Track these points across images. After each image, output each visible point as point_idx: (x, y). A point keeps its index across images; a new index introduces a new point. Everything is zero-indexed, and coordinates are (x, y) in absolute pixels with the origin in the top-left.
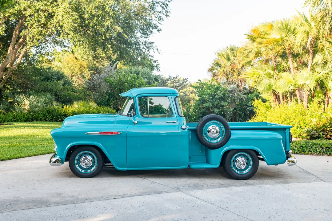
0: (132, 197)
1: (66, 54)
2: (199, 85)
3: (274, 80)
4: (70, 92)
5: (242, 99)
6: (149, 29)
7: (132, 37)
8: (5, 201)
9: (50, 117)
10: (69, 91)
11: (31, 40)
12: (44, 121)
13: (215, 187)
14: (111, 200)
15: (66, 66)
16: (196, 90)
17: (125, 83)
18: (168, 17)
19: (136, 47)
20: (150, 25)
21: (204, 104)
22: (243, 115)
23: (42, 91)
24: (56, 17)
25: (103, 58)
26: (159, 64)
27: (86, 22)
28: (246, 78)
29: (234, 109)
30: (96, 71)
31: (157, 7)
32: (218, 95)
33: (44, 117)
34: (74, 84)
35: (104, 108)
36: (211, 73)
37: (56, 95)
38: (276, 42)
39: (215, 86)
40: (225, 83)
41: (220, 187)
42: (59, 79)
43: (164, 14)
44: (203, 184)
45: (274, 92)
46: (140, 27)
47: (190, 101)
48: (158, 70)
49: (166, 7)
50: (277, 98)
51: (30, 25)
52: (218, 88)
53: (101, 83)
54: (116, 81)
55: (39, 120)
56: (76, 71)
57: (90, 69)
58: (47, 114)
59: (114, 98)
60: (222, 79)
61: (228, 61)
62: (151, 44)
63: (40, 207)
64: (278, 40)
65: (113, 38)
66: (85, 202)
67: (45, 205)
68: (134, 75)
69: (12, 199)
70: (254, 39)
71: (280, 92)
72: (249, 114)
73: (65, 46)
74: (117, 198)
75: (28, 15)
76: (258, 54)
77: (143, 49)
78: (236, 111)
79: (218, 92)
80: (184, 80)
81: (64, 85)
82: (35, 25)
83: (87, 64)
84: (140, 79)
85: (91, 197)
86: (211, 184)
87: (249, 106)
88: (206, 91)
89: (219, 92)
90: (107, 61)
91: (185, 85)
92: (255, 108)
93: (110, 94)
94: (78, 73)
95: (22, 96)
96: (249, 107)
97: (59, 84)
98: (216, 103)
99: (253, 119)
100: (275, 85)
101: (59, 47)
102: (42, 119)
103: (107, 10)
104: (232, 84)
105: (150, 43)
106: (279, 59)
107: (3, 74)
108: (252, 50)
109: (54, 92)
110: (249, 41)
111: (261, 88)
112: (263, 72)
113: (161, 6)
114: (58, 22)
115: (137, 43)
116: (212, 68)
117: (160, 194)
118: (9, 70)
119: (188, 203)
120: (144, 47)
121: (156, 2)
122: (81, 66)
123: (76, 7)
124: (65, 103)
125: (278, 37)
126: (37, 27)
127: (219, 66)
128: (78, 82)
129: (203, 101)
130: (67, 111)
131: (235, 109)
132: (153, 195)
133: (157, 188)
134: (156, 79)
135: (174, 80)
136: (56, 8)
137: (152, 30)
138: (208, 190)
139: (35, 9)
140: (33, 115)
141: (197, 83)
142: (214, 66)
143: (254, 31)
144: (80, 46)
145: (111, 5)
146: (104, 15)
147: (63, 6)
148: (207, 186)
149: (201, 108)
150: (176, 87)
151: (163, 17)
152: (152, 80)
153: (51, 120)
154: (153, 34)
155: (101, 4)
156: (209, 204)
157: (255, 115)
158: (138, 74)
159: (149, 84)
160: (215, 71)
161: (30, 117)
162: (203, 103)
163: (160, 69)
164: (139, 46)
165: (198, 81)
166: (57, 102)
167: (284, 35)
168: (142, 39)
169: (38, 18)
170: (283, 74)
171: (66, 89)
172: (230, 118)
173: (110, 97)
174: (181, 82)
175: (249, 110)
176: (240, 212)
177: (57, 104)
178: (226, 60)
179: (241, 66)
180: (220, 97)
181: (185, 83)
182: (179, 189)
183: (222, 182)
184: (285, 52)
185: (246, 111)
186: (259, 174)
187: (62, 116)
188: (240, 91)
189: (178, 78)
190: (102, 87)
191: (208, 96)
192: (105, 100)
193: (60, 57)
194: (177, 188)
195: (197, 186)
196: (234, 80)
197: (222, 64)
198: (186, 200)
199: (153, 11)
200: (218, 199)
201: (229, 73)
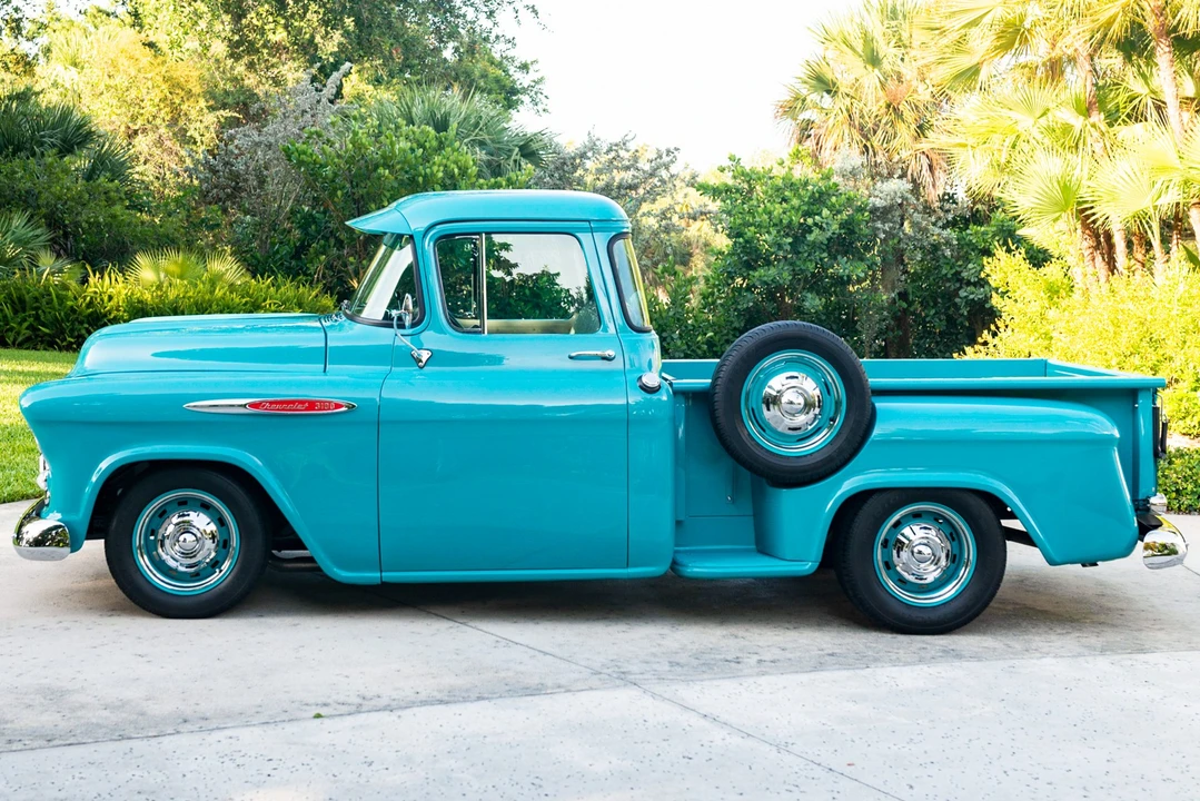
0: (400, 713)
1: (101, 29)
2: (730, 182)
3: (1087, 158)
4: (118, 209)
5: (936, 247)
9: (26, 325)
10: (114, 204)
13: (796, 666)
14: (302, 724)
15: (102, 87)
16: (719, 203)
17: (381, 170)
21: (755, 269)
22: (940, 325)
25: (278, 49)
26: (541, 80)
28: (954, 151)
29: (899, 294)
30: (244, 108)
32: (821, 228)
34: (137, 169)
35: (278, 288)
36: (788, 124)
37: (53, 222)
39: (806, 183)
40: (853, 174)
41: (819, 666)
42: (67, 148)
44: (741, 650)
45: (1085, 217)
47: (690, 255)
48: (540, 107)
50: (1099, 243)
52: (821, 193)
53: (266, 169)
54: (339, 156)
56: (149, 109)
57: (218, 101)
58: (8, 311)
59: (327, 239)
60: (842, 156)
61: (870, 67)
66: (178, 732)
68: (422, 132)
71: (1116, 217)
72: (968, 319)
74: (331, 717)
76: (1012, 35)
77: (464, 9)
78: (905, 305)
79: (820, 214)
80: (660, 157)
81: (90, 175)
83: (201, 78)
84: (454, 150)
85: (206, 708)
86: (778, 651)
87: (969, 283)
88: (765, 211)
89: (825, 212)
90: (296, 65)
91: (663, 182)
92: (997, 289)
93: (309, 219)
94: (158, 121)
96: (971, 288)
97: (66, 171)
98: (811, 266)
99: (985, 344)
100: (1089, 183)
104: (890, 175)
106: (1112, 60)
108: (982, 17)
109: (44, 210)
111: (1024, 198)
112: (1032, 121)
116: (797, 99)
117: (536, 699)
119: (665, 743)
122: (174, 85)
124: (94, 259)
127: (829, 92)
128: (157, 164)
129: (748, 257)
130: (106, 299)
131: (903, 296)
132: (499, 701)
133: (521, 668)
134: (528, 150)
135: (613, 154)
141: (722, 170)
142: (804, 92)
148: (760, 661)
149: (739, 290)
150: (623, 192)
152: (509, 157)
153: (28, 339)
156: (768, 747)
157: (993, 327)
158: (441, 126)
159: (494, 172)
160: (806, 115)
162: (750, 266)
165: (726, 163)
166: (59, 256)
170: (1128, 132)
171: (103, 197)
172: (876, 338)
173: (307, 234)
174: (647, 167)
175: (971, 303)
176: (911, 787)
177: (59, 264)
178: (862, 64)
179: (931, 89)
180: (829, 240)
181: (667, 169)
182: (623, 673)
183: (830, 646)
184: (1141, 26)
185: (955, 305)
186: (1010, 607)
187: (81, 323)
188: (928, 210)
189: (632, 146)
190: (270, 188)
191: (774, 232)
192: (285, 250)
193: (72, 44)
194: (617, 669)
195: (713, 662)
196: (896, 158)
197: (844, 85)
198: (659, 727)
200: (808, 722)
201: (876, 125)
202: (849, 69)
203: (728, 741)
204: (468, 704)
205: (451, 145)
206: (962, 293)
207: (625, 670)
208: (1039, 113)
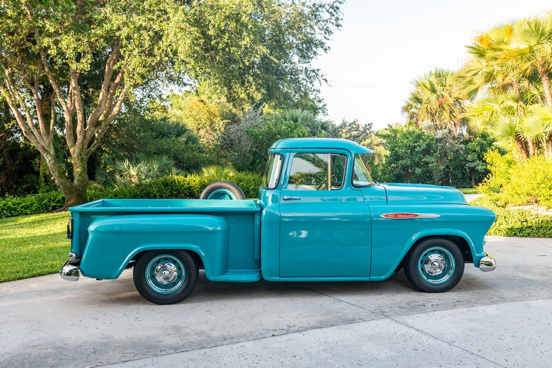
0: (303, 333)
1: (188, 97)
2: (389, 134)
3: (518, 117)
4: (195, 153)
5: (457, 151)
6: (311, 48)
7: (285, 62)
8: (86, 346)
9: (168, 191)
10: (194, 151)
11: (131, 75)
12: (159, 198)
13: (446, 307)
14: (268, 339)
15: (189, 115)
16: (385, 140)
17: (277, 136)
18: (339, 28)
19: (292, 78)
20: (311, 42)
21: (399, 161)
22: (460, 176)
23: (154, 153)
24: (166, 37)
25: (242, 100)
26: (325, 105)
27: (213, 42)
28: (471, 118)
29: (446, 166)
30: (234, 119)
31: (322, 14)
32: (420, 146)
33: (158, 192)
34: (201, 140)
35: (247, 175)
36: (406, 114)
37: (176, 158)
38: (519, 55)
39: (414, 132)
40: (429, 128)
41: (454, 306)
42: (179, 135)
43: (333, 24)
44: (424, 301)
45: (518, 138)
46: (297, 47)
47: (374, 157)
48: (325, 114)
49: (335, 11)
50: (523, 146)
51: (127, 53)
52: (419, 135)
53: (241, 137)
54: (264, 132)
55: (152, 197)
56: (203, 121)
57: (224, 116)
58: (163, 187)
59: (261, 159)
60: (425, 123)
61: (433, 94)
62: (315, 72)
63: (144, 356)
64: (524, 52)
65: (256, 66)
66: (223, 345)
67: (154, 353)
68: (290, 123)
69: (98, 341)
70: (482, 52)
71: (529, 137)
72: (469, 173)
73: (185, 85)
74: (278, 335)
75: (124, 37)
76: (490, 77)
77: (303, 81)
78: (448, 170)
79: (419, 142)
80: (366, 126)
81: (186, 143)
82: (135, 52)
83: (219, 110)
84: (300, 128)
85: (232, 333)
86: (438, 301)
87: (469, 162)
88: (401, 142)
89: (421, 141)
90: (248, 104)
91: (367, 134)
92: (488, 164)
93: (255, 153)
94: (206, 125)
95: (126, 163)
96: (470, 163)
97: (179, 142)
98: (417, 159)
99: (485, 182)
100: (520, 126)
101: (176, 86)
102: (156, 195)
103: (243, 21)
104: (441, 128)
105: (313, 71)
106: (525, 83)
107: (94, 131)
108: (479, 72)
109: (172, 155)
110: (473, 57)
111: (494, 132)
112: (498, 106)
113: (328, 11)
114: (170, 45)
115: (294, 72)
116: (408, 106)
117: (353, 325)
118: (103, 124)
119: (405, 343)
120: (305, 77)
121: (321, 6)
122: (210, 113)
123: (196, 19)
124: (189, 169)
125: (524, 46)
126: (139, 55)
127: (419, 102)
128: (207, 138)
129: (396, 157)
130: (193, 181)
131: (447, 167)
132: (339, 326)
133: (345, 311)
134: (324, 127)
135: (351, 126)
136: (165, 23)
137: (316, 50)
138: (435, 313)
139: (135, 27)
140: (143, 190)
141: (386, 129)
142: (411, 103)
143: (481, 40)
144: (205, 80)
145: (249, 12)
146: (240, 30)
147: (176, 18)
148: (432, 305)
149: (394, 167)
150: (355, 138)
151: (332, 27)
152: (318, 129)
153: (169, 196)
154: (318, 56)
155: (233, 12)
156: (444, 344)
157: (488, 176)
158: (296, 120)
159: (313, 134)
160: (412, 110)
161: (138, 193)
162: (397, 160)
163: (328, 112)
164: (296, 77)
165: (388, 127)
166: (178, 169)
167: (533, 42)
168: (301, 65)
169: (139, 40)
170: (530, 108)
171: (191, 149)
172: (439, 181)
173: (255, 158)
174: (362, 130)
175: (470, 168)
176: (507, 361)
177: (178, 171)
178: (430, 93)
179: (454, 99)
180: (423, 150)
181: (369, 130)
182: (383, 312)
183: (456, 297)
184: (536, 70)
185: (465, 169)
186: (517, 279)
187: (186, 190)
188: (454, 138)
189: (357, 124)
190: (243, 143)
191: (404, 149)
192: (248, 163)
193: (179, 103)
194: (380, 311)
195: (415, 306)
196: (443, 122)
197: (424, 99)
198: (401, 336)
199: (315, 21)
200: (458, 331)
201: (436, 112)
202: (426, 95)
203: (429, 341)
204: (328, 328)
205: (299, 127)
206: (467, 165)
208: (500, 103)
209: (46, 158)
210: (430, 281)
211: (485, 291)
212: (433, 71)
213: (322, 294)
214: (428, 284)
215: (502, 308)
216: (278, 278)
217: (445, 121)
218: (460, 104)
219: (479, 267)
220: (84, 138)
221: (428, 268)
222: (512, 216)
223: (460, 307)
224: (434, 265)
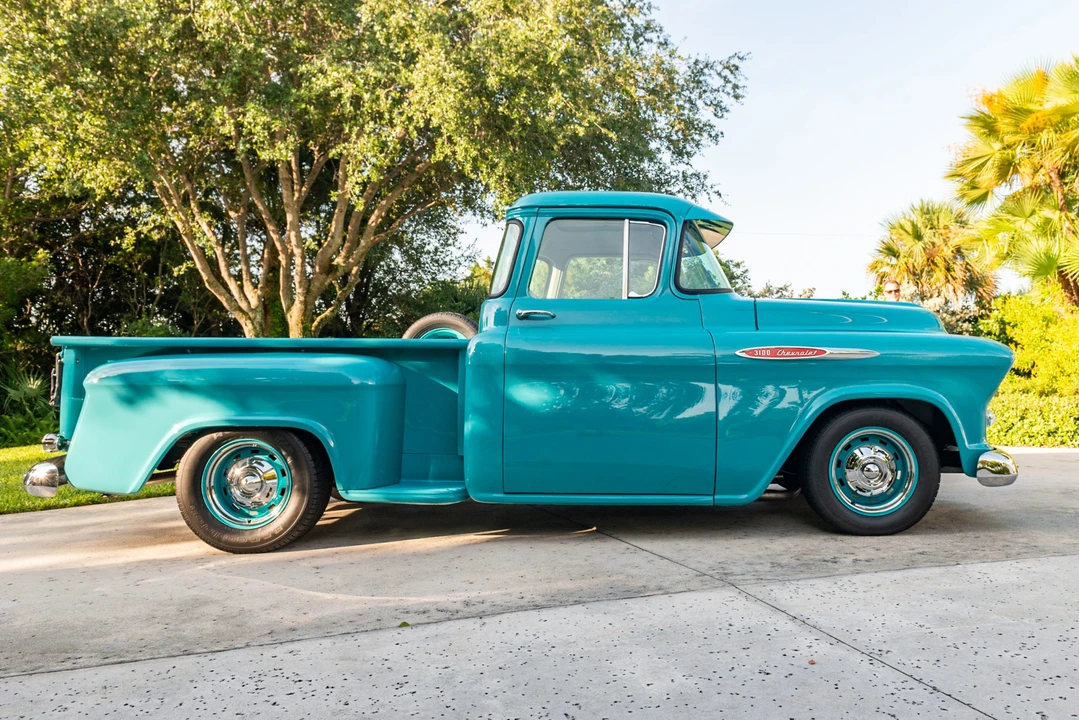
3: (1062, 239)
6: (692, 137)
13: (889, 565)
14: (383, 633)
18: (740, 100)
20: (693, 126)
26: (747, 271)
31: (709, 79)
36: (873, 275)
41: (911, 564)
43: (729, 94)
44: (839, 551)
45: (1066, 275)
46: (668, 136)
49: (732, 72)
61: (917, 241)
62: (699, 178)
64: (1070, 111)
74: (417, 625)
76: (1007, 167)
86: (874, 552)
100: (1065, 254)
104: (931, 297)
108: (986, 161)
112: (1025, 221)
113: (719, 74)
116: (877, 262)
119: (744, 653)
120: (682, 187)
121: (707, 65)
127: (894, 256)
133: (633, 572)
135: (779, 293)
137: (700, 139)
138: (857, 578)
142: (881, 257)
143: (990, 101)
148: (855, 561)
151: (727, 101)
154: (703, 150)
160: (883, 270)
165: (842, 296)
168: (674, 167)
178: (912, 240)
179: (952, 249)
182: (725, 574)
188: (954, 313)
189: (790, 289)
194: (721, 571)
195: (811, 562)
196: (934, 287)
197: (903, 251)
198: (743, 632)
199: (698, 91)
200: (904, 623)
201: (922, 271)
202: (906, 244)
203: (815, 648)
207: (729, 571)
208: (1028, 215)
209: (244, 326)
210: (860, 508)
211: (992, 534)
212: (918, 205)
213: (610, 536)
214: (852, 516)
215: (1034, 569)
216: (502, 495)
217: (938, 284)
218: (963, 258)
219: (975, 476)
220: (307, 293)
221: (853, 476)
222: (1054, 408)
223: (926, 564)
224: (869, 470)
